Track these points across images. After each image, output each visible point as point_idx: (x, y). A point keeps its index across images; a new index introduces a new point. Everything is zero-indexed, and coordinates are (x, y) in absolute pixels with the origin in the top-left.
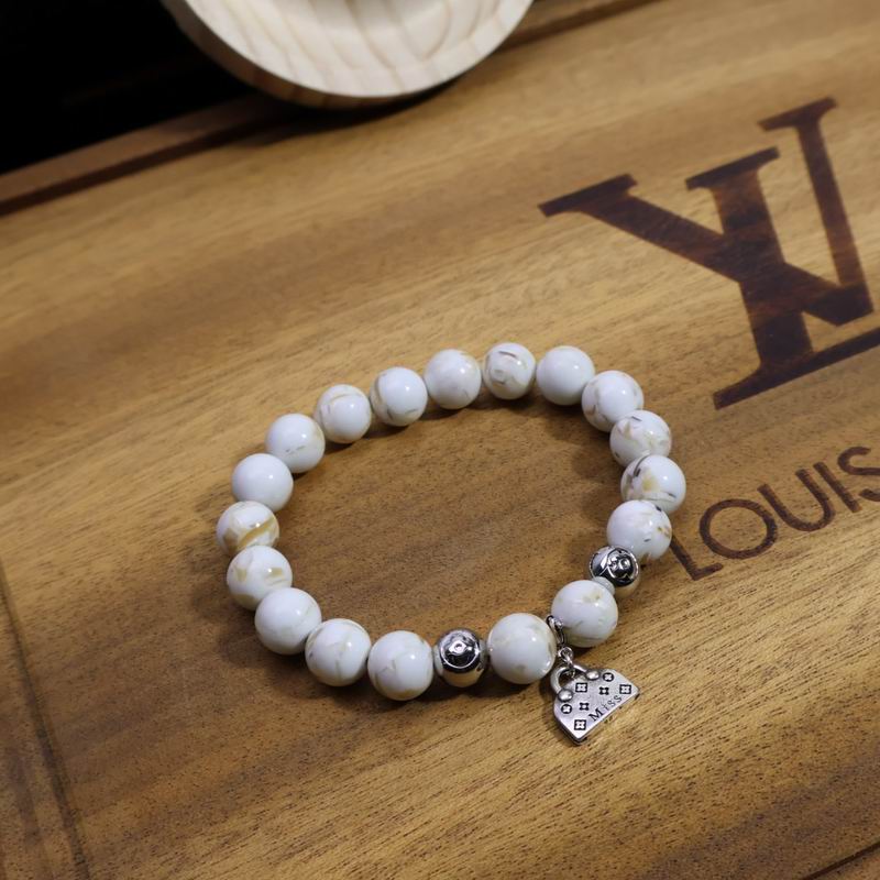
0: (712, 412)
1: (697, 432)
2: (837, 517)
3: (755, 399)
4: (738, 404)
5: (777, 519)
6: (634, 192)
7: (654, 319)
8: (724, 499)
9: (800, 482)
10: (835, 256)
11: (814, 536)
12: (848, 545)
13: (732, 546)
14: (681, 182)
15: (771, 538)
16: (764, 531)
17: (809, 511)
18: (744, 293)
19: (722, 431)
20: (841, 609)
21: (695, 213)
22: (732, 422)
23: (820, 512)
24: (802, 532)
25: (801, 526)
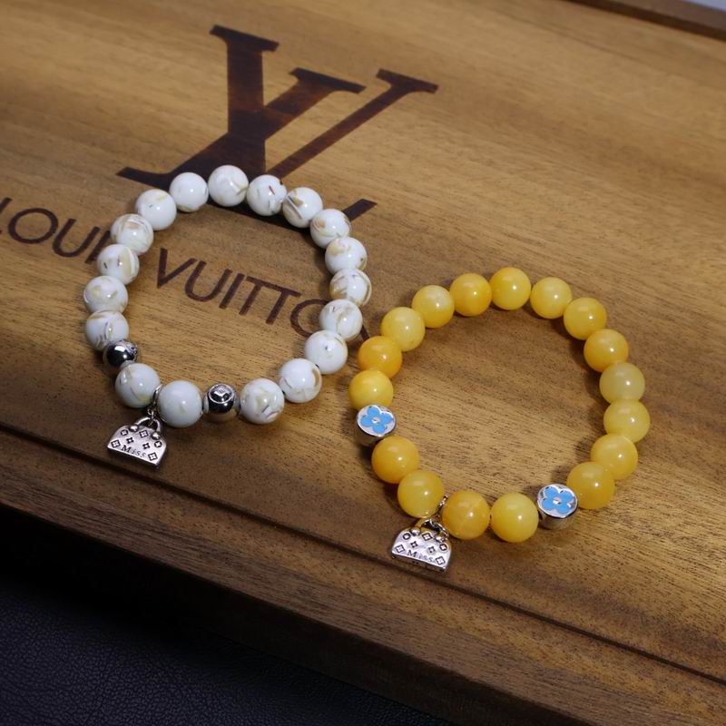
0: (112, 174)
1: (91, 176)
2: (76, 258)
3: (139, 184)
4: (128, 180)
6: (266, 55)
7: (165, 116)
8: (50, 210)
9: (89, 232)
10: (290, 158)
11: (53, 256)
12: (59, 271)
13: (18, 230)
14: (293, 66)
15: (37, 241)
16: (39, 236)
19: (102, 184)
20: (9, 291)
21: (272, 86)
22: (112, 185)
23: (73, 250)
24: (53, 251)
25: (57, 248)
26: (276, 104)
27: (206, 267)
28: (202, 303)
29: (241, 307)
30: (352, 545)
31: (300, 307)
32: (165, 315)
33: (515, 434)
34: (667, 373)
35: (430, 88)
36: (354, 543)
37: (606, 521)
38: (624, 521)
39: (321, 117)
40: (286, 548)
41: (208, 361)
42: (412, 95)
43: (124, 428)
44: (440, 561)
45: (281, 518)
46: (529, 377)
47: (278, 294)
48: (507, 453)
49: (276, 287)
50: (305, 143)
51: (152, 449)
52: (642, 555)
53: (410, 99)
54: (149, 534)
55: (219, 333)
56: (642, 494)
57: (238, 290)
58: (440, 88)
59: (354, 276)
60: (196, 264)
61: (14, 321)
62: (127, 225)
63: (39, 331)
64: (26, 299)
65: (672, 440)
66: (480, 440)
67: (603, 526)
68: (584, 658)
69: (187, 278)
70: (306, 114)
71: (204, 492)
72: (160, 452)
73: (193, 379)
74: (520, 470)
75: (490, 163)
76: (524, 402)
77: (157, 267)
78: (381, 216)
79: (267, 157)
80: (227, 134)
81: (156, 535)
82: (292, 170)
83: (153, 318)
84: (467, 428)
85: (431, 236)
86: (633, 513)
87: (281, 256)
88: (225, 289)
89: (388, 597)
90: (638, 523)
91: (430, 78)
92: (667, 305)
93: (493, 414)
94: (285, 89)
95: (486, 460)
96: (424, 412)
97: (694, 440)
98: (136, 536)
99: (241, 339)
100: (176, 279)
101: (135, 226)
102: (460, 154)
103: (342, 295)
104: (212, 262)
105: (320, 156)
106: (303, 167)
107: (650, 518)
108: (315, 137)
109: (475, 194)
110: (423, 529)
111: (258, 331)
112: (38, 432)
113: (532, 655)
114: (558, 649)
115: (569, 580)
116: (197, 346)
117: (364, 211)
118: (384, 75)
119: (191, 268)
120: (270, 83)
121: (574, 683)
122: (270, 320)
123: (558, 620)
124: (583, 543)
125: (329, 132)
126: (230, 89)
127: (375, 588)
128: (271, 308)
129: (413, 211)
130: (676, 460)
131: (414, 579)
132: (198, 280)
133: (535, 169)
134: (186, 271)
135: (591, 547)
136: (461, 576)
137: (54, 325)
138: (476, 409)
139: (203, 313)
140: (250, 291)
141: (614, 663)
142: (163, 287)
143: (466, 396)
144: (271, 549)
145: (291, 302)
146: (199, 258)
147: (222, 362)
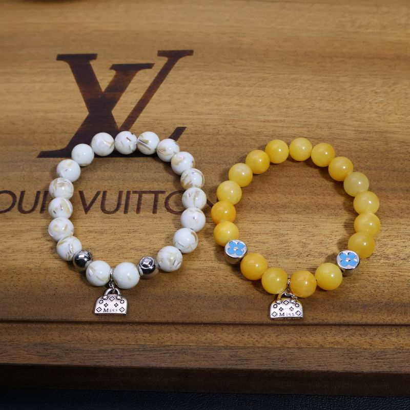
0: (34, 158)
1: (24, 163)
2: (34, 212)
3: (52, 159)
4: (45, 159)
5: (17, 204)
6: (92, 63)
7: (50, 115)
8: (8, 190)
9: (35, 195)
10: (129, 117)
11: (21, 215)
12: (28, 223)
14: (110, 64)
15: (8, 210)
16: (8, 206)
17: (28, 206)
18: (87, 118)
19: (31, 166)
20: (4, 243)
21: (103, 79)
22: (37, 164)
23: (31, 208)
24: (19, 212)
25: (21, 210)
26: (109, 89)
27: (108, 194)
28: (114, 215)
29: (136, 210)
30: (247, 321)
31: (167, 199)
32: (96, 228)
33: (310, 230)
34: (375, 169)
35: (189, 53)
36: (249, 319)
37: (375, 261)
38: (385, 257)
39: (136, 89)
40: (212, 335)
41: (130, 246)
42: (181, 60)
43: (100, 299)
44: (298, 313)
45: (205, 320)
46: (305, 196)
47: (153, 196)
48: (309, 242)
49: (150, 192)
50: (134, 106)
51: (120, 306)
52: (400, 273)
53: (180, 63)
54: (137, 353)
55: (130, 228)
56: (388, 240)
57: (130, 200)
58: (195, 51)
59: (193, 173)
60: (102, 194)
61: (14, 260)
62: (58, 185)
63: (30, 260)
64: (16, 245)
65: (392, 205)
66: (292, 240)
67: (375, 264)
68: (392, 338)
69: (100, 203)
70: (128, 89)
71: (157, 320)
72: (125, 305)
73: (126, 259)
74: (320, 249)
75: (238, 85)
76: (307, 211)
77: (81, 202)
78: (191, 134)
79: (117, 120)
80: (89, 115)
81: (142, 353)
82: (133, 123)
83: (91, 232)
84: (283, 235)
85: (222, 136)
86: (387, 252)
87: (146, 174)
88: (123, 202)
89: (277, 342)
90: (392, 256)
91: (188, 47)
92: (361, 132)
93: (294, 223)
94: (111, 79)
95: (300, 249)
96: (257, 234)
97: (403, 201)
98: (131, 357)
99: (142, 227)
100: (94, 206)
101: (62, 185)
102: (220, 85)
103: (190, 186)
104: (110, 190)
105: (144, 110)
106: (138, 119)
107: (397, 252)
108: (138, 101)
109: (237, 105)
110: (282, 299)
111: (150, 220)
112: (53, 318)
113: (365, 347)
114: (376, 339)
115: (369, 300)
116: (121, 240)
117: (181, 134)
118: (161, 54)
119: (100, 197)
120: (101, 78)
121: (393, 355)
122: (154, 212)
123: (371, 323)
124: (368, 277)
125: (144, 95)
126: (80, 89)
127: (268, 340)
128: (152, 204)
129: (207, 125)
130: (398, 215)
131: (287, 328)
132: (106, 202)
133: (263, 80)
134: (97, 199)
135: (373, 278)
136: (311, 318)
137: (37, 254)
138: (283, 223)
139: (116, 220)
140: (137, 199)
141: (408, 335)
142: (89, 212)
143: (276, 218)
144: (205, 337)
145: (162, 198)
146: (102, 190)
147: (138, 244)
